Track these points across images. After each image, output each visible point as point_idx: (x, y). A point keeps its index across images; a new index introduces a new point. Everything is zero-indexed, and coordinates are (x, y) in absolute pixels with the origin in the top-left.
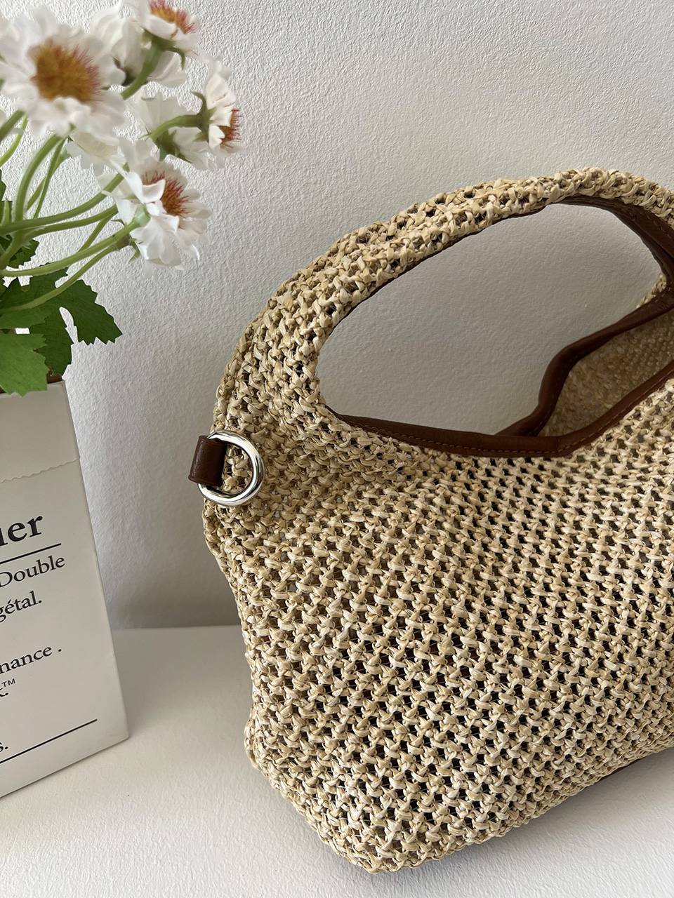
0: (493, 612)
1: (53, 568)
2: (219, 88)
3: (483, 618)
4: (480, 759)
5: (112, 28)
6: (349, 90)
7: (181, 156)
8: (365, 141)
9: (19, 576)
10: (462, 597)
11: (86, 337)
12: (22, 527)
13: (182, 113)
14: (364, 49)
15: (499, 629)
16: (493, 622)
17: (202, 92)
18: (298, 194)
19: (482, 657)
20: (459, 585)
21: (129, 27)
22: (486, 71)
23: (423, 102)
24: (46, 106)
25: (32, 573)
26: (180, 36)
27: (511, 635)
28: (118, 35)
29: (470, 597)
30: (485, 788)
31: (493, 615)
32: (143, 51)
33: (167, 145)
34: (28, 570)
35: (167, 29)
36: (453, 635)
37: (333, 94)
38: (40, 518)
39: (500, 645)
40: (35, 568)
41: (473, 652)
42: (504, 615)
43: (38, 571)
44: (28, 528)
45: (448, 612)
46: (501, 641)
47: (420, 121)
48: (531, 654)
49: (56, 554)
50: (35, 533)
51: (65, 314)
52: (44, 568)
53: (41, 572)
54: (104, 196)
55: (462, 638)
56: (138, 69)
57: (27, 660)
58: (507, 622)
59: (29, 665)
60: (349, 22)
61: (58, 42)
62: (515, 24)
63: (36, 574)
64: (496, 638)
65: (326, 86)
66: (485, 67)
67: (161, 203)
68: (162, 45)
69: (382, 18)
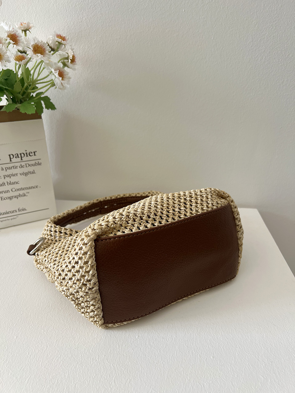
1: (39, 165)
2: (70, 52)
5: (50, 40)
7: (68, 67)
11: (47, 107)
12: (32, 153)
13: (64, 57)
21: (53, 40)
26: (62, 42)
28: (51, 42)
32: (57, 45)
33: (65, 65)
34: (33, 164)
35: (60, 40)
38: (36, 152)
49: (40, 161)
50: (35, 155)
53: (36, 165)
54: (49, 75)
56: (56, 48)
59: (32, 189)
61: (38, 44)
67: (58, 75)
68: (60, 43)
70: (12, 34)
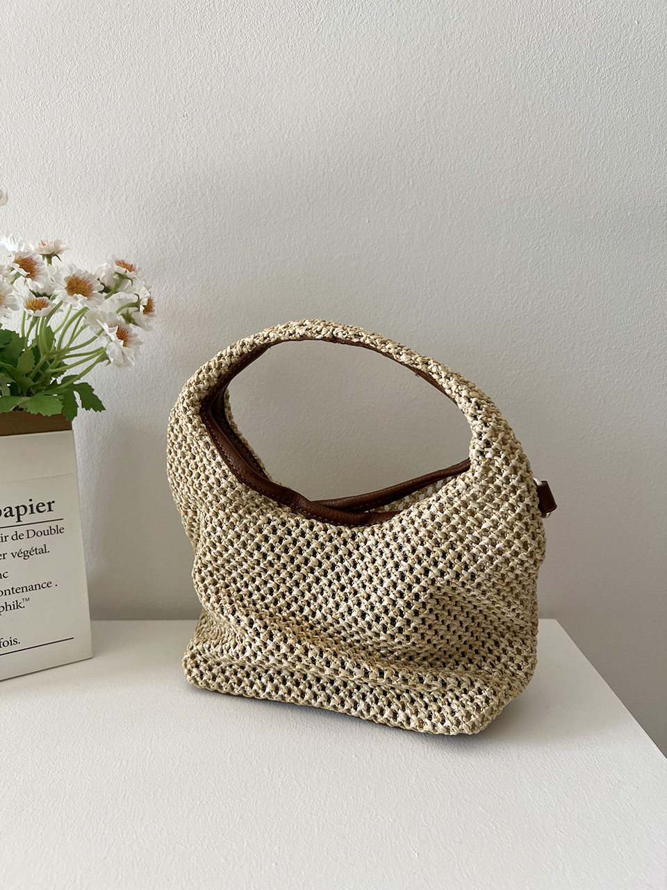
1: (57, 533)
2: (144, 292)
5: (102, 271)
7: (135, 324)
9: (39, 534)
11: (86, 406)
12: (44, 505)
13: (130, 302)
17: (138, 293)
18: (205, 349)
21: (109, 271)
24: (70, 297)
25: (46, 533)
26: (128, 273)
28: (104, 274)
32: (114, 279)
33: (129, 319)
34: (44, 531)
35: (123, 270)
38: (53, 502)
40: (48, 530)
44: (47, 506)
49: (60, 525)
51: (76, 394)
52: (53, 532)
53: (51, 534)
54: (97, 338)
56: (113, 286)
57: (38, 587)
59: (38, 591)
61: (77, 275)
63: (48, 534)
68: (122, 277)
70: (25, 257)
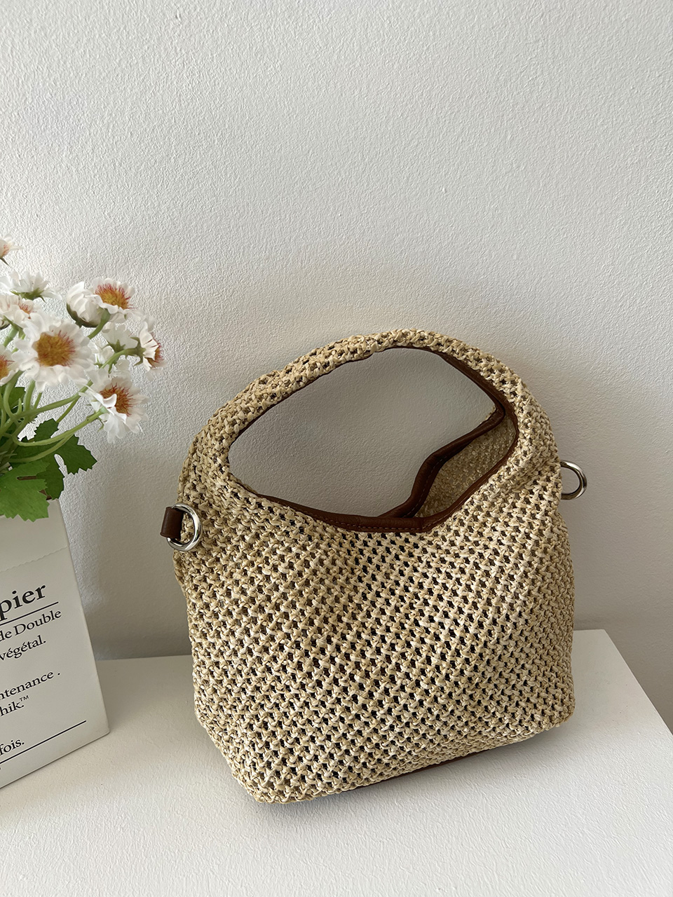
0: (344, 645)
1: (53, 619)
2: (147, 337)
3: (338, 648)
4: (329, 738)
6: (247, 292)
8: (261, 323)
9: (31, 626)
10: (325, 633)
11: (72, 469)
12: (31, 593)
14: (256, 267)
15: (347, 656)
16: (343, 651)
17: (137, 338)
19: (331, 675)
20: (325, 625)
22: (342, 277)
23: (299, 298)
24: (45, 372)
25: (39, 623)
27: (354, 660)
29: (331, 634)
30: (331, 756)
31: (345, 647)
34: (36, 622)
36: (314, 658)
37: (236, 295)
38: (44, 587)
39: (346, 668)
40: (41, 620)
41: (326, 671)
42: (353, 646)
43: (43, 622)
44: (36, 593)
45: (313, 643)
46: (347, 665)
47: (299, 310)
48: (367, 675)
49: (55, 609)
50: (40, 596)
51: (58, 458)
52: (47, 619)
53: (45, 622)
55: (320, 662)
57: (36, 682)
58: (353, 652)
59: (37, 685)
60: (244, 252)
62: (358, 248)
63: (42, 624)
64: (343, 663)
65: (231, 291)
66: (340, 276)
67: (115, 408)
69: (266, 248)
